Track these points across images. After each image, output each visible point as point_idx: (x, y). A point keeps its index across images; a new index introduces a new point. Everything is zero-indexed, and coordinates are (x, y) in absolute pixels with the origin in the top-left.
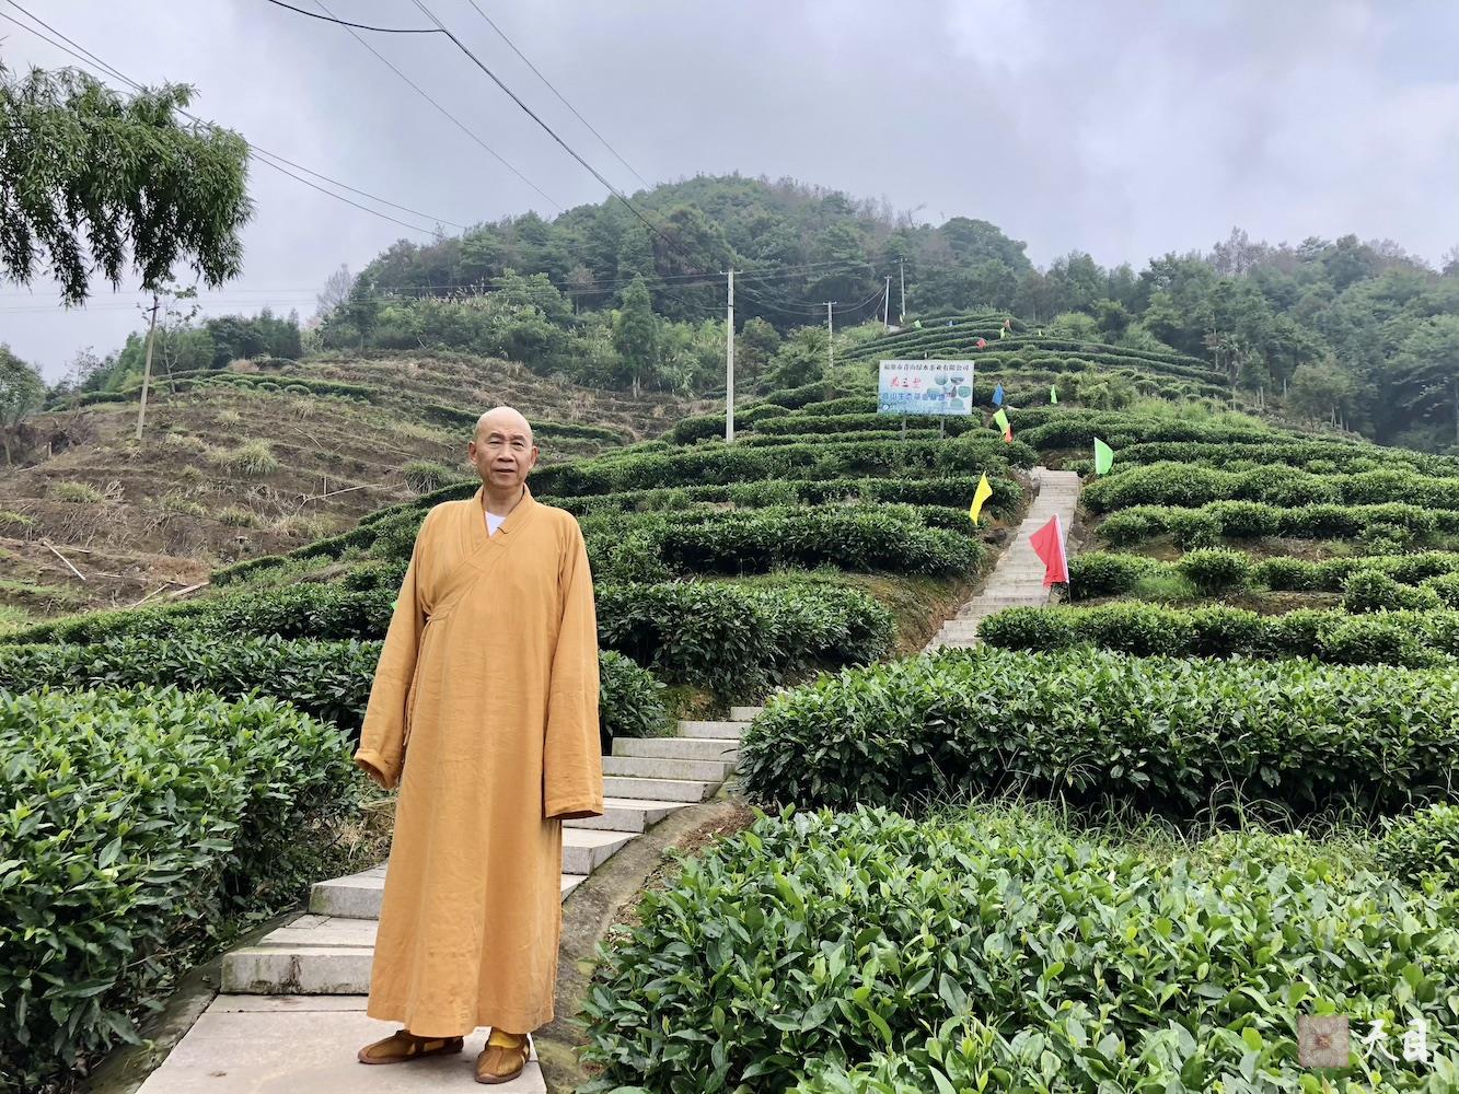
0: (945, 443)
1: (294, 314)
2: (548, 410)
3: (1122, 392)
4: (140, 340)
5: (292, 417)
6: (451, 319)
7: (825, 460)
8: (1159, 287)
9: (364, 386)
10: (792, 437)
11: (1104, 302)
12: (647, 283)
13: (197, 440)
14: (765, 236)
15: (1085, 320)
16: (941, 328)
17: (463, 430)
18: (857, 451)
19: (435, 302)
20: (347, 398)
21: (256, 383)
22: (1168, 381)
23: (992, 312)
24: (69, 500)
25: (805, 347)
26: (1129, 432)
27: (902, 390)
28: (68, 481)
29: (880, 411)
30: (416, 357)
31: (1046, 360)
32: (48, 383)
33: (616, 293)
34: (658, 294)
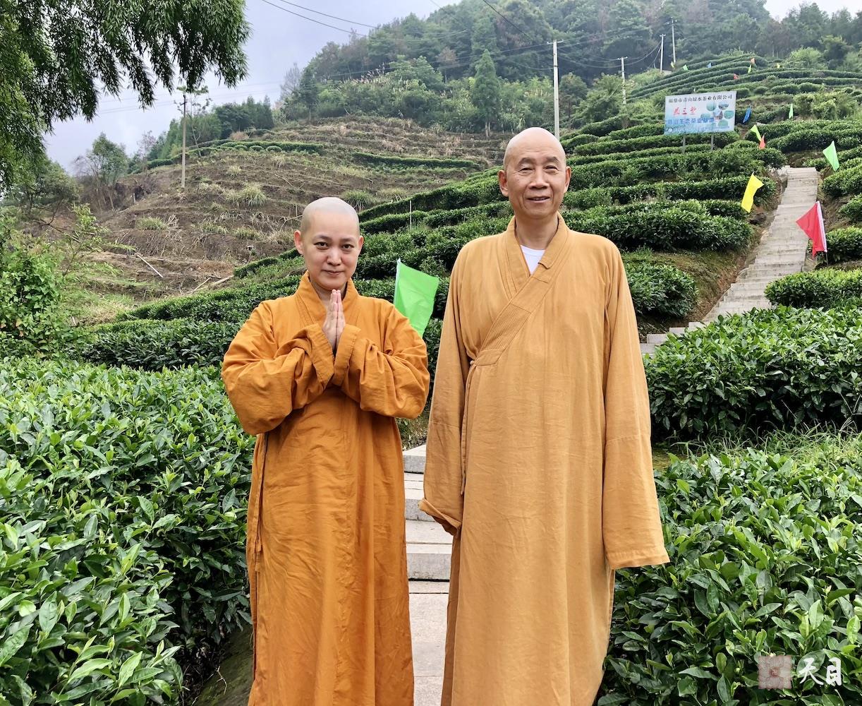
0: (717, 153)
1: (266, 100)
2: (430, 150)
3: (847, 105)
4: (177, 124)
5: (272, 167)
6: (365, 93)
7: (628, 171)
9: (314, 143)
10: (602, 156)
11: (829, 37)
12: (492, 56)
13: (217, 186)
14: (573, 14)
15: (814, 53)
16: (704, 69)
17: (377, 168)
18: (652, 162)
19: (354, 83)
20: (304, 152)
21: (249, 146)
23: (740, 54)
24: (148, 229)
25: (606, 91)
26: (855, 134)
27: (682, 116)
28: (147, 217)
29: (666, 133)
30: (345, 121)
31: (785, 86)
32: (129, 157)
33: (471, 65)
34: (500, 63)
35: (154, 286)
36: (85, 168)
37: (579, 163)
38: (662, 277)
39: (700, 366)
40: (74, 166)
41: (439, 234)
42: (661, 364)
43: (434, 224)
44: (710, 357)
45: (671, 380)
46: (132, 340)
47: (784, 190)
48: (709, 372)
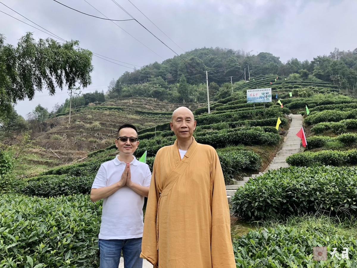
0: (266, 110)
1: (102, 91)
2: (163, 109)
3: (310, 93)
4: (68, 100)
5: (104, 116)
6: (139, 89)
7: (235, 116)
8: (316, 65)
9: (120, 107)
10: (225, 111)
11: (302, 70)
12: (185, 76)
13: (82, 123)
14: (213, 62)
15: (297, 75)
16: (260, 80)
17: (144, 116)
18: (243, 113)
19: (135, 85)
20: (116, 110)
21: (95, 108)
22: (321, 89)
23: (273, 75)
24: (55, 139)
25: (226, 88)
26: (314, 103)
27: (253, 97)
28: (54, 135)
29: (247, 103)
30: (132, 99)
31: (288, 86)
32: (49, 112)
33: (178, 79)
34: (188, 78)
35: (56, 161)
36: (31, 117)
37: (217, 113)
38: (248, 155)
39: (261, 191)
40: (27, 116)
41: (166, 140)
42: (246, 190)
43: (164, 136)
44: (264, 187)
45: (250, 197)
46: (42, 184)
47: (291, 122)
48: (264, 193)
